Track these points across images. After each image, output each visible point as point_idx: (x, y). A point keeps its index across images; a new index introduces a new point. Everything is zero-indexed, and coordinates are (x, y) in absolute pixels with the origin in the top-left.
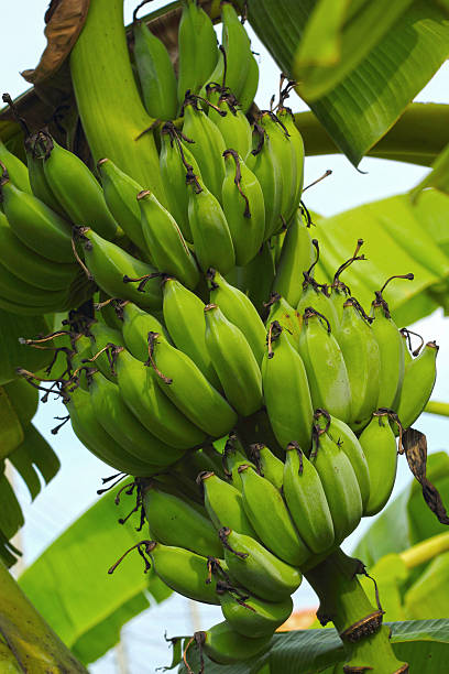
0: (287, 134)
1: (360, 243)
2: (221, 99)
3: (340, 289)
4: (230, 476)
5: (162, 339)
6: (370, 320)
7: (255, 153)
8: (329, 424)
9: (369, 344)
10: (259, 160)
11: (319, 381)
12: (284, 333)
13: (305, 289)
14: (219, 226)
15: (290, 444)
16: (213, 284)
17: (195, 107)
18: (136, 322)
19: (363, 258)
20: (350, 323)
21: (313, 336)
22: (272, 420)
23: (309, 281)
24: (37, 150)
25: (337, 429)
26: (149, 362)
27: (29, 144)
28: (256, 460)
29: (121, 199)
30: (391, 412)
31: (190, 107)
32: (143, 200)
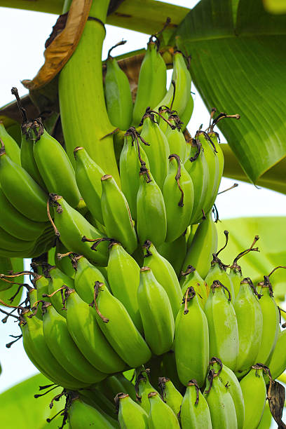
0: (215, 151)
1: (257, 239)
2: (170, 118)
3: (237, 270)
4: (140, 399)
5: (105, 288)
6: (259, 297)
7: (192, 160)
8: (220, 370)
9: (257, 314)
10: (194, 165)
11: (217, 336)
12: (197, 297)
13: (213, 267)
14: (159, 209)
15: (190, 381)
16: (148, 252)
17: (152, 120)
18: (85, 272)
19: (257, 249)
20: (244, 296)
21: (218, 301)
22: (178, 361)
23: (216, 261)
24: (31, 133)
25: (227, 374)
26: (93, 304)
27: (25, 128)
28: (161, 390)
29: (88, 178)
30: (266, 367)
31: (148, 119)
32: (105, 181)
